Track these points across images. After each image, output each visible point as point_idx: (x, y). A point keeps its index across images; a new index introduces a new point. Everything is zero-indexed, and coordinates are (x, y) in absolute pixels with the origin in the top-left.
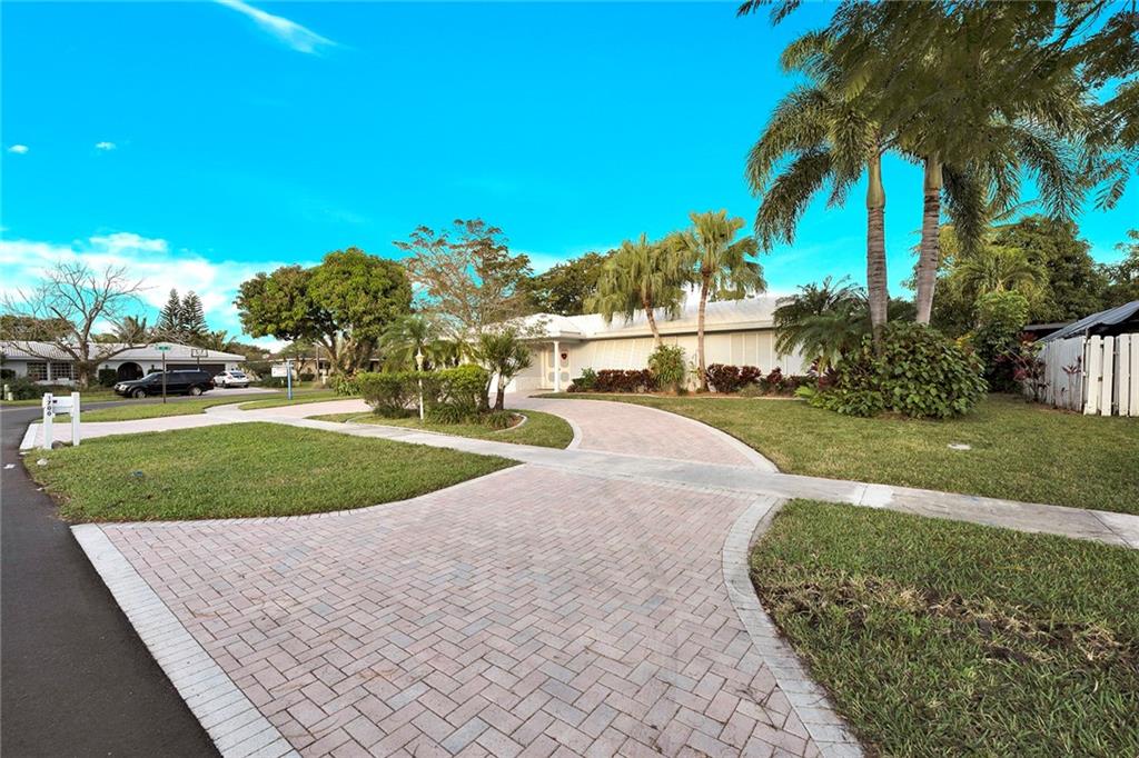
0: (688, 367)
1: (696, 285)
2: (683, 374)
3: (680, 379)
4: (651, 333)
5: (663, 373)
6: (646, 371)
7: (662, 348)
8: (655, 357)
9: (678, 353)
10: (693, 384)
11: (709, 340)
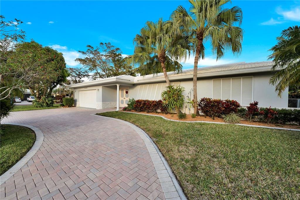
0: (186, 100)
1: (191, 51)
2: (183, 104)
3: (181, 106)
4: (164, 79)
5: (170, 103)
6: (160, 101)
7: (170, 87)
8: (165, 93)
9: (180, 91)
10: (189, 110)
11: (200, 84)
